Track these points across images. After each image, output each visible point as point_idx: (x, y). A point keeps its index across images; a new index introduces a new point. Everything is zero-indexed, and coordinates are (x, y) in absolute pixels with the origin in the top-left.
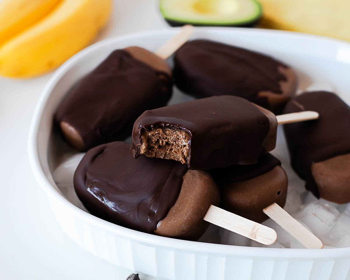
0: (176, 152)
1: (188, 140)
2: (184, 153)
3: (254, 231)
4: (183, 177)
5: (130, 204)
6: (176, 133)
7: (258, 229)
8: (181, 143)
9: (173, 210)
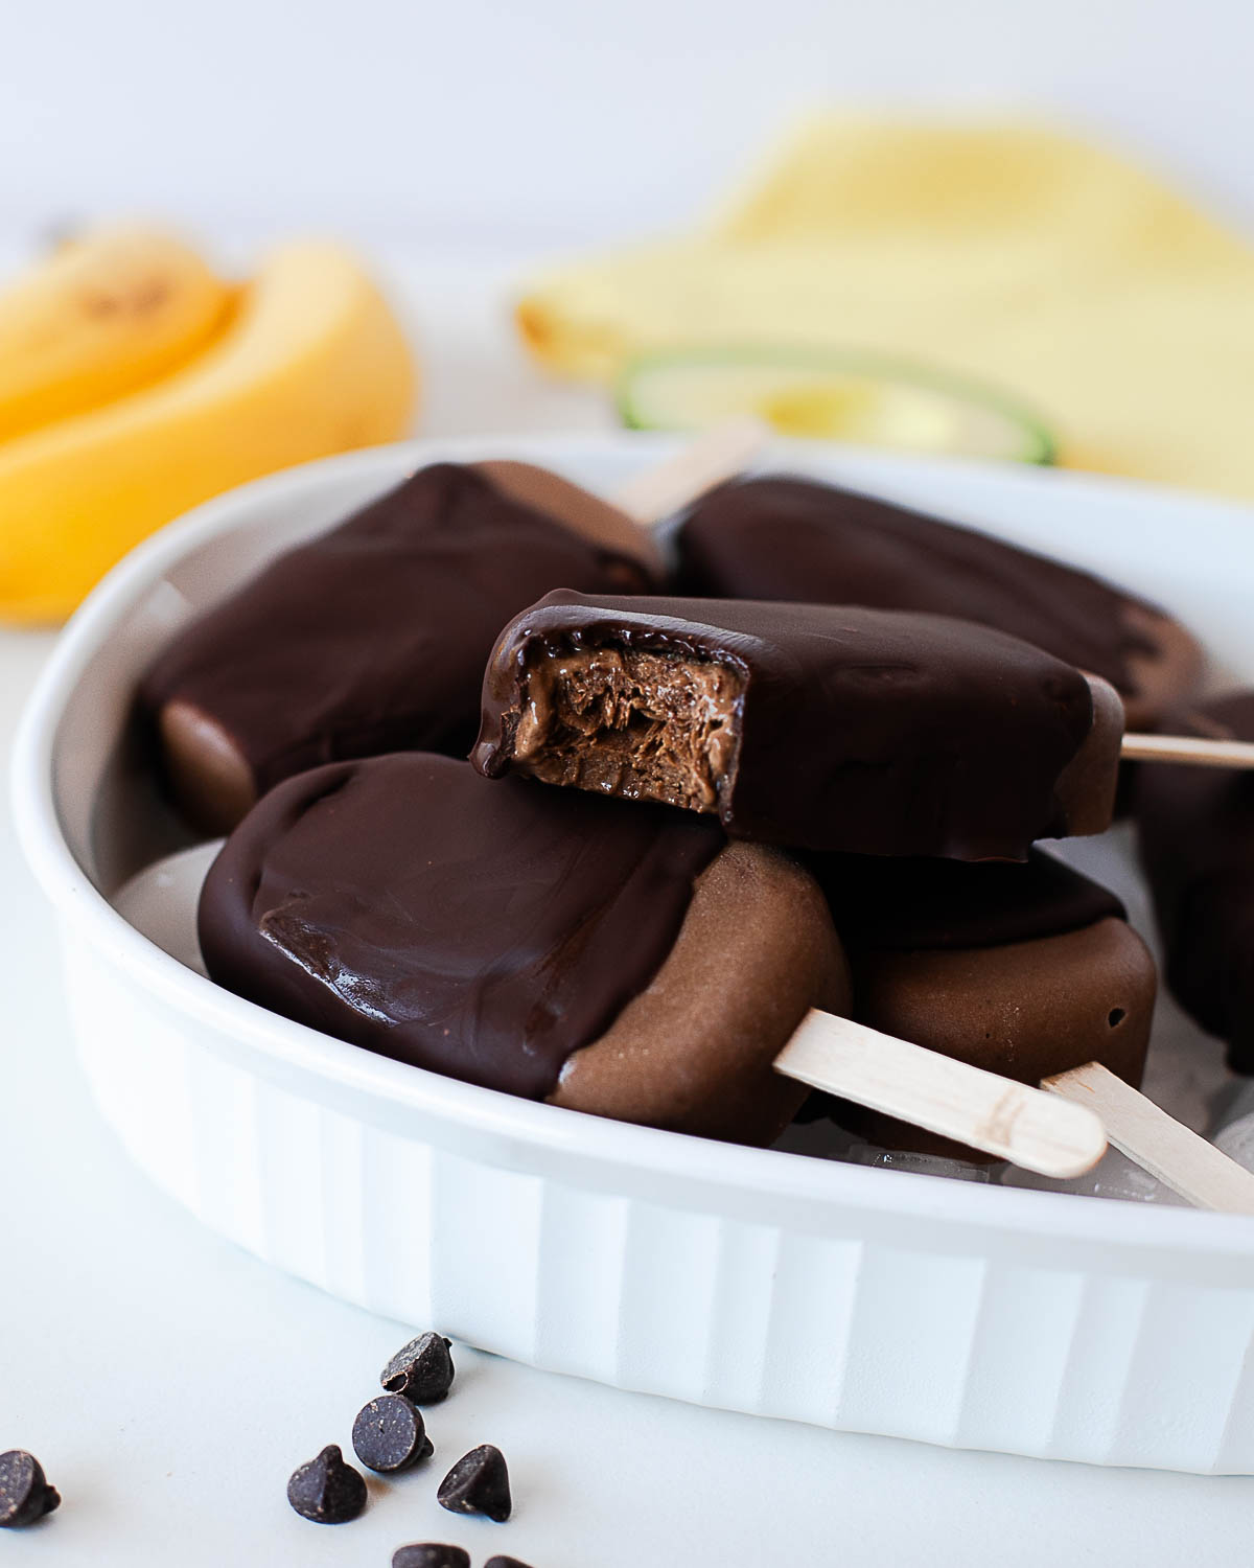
0: (672, 755)
1: (733, 698)
2: (711, 756)
3: (1004, 1116)
4: (692, 880)
5: (445, 983)
6: (681, 673)
7: (1021, 1107)
8: (701, 711)
9: (639, 1007)
